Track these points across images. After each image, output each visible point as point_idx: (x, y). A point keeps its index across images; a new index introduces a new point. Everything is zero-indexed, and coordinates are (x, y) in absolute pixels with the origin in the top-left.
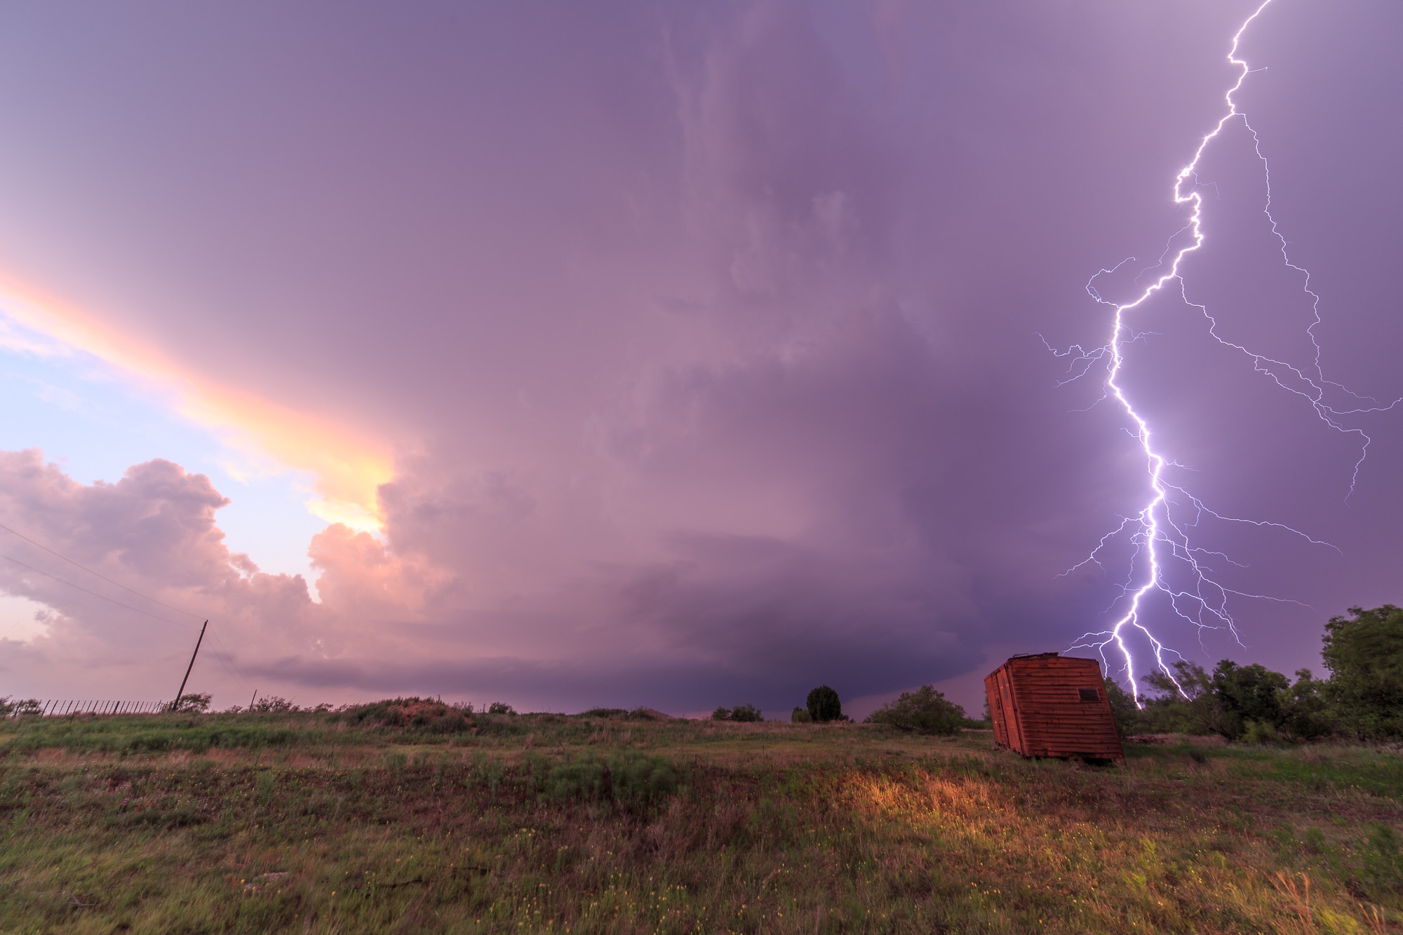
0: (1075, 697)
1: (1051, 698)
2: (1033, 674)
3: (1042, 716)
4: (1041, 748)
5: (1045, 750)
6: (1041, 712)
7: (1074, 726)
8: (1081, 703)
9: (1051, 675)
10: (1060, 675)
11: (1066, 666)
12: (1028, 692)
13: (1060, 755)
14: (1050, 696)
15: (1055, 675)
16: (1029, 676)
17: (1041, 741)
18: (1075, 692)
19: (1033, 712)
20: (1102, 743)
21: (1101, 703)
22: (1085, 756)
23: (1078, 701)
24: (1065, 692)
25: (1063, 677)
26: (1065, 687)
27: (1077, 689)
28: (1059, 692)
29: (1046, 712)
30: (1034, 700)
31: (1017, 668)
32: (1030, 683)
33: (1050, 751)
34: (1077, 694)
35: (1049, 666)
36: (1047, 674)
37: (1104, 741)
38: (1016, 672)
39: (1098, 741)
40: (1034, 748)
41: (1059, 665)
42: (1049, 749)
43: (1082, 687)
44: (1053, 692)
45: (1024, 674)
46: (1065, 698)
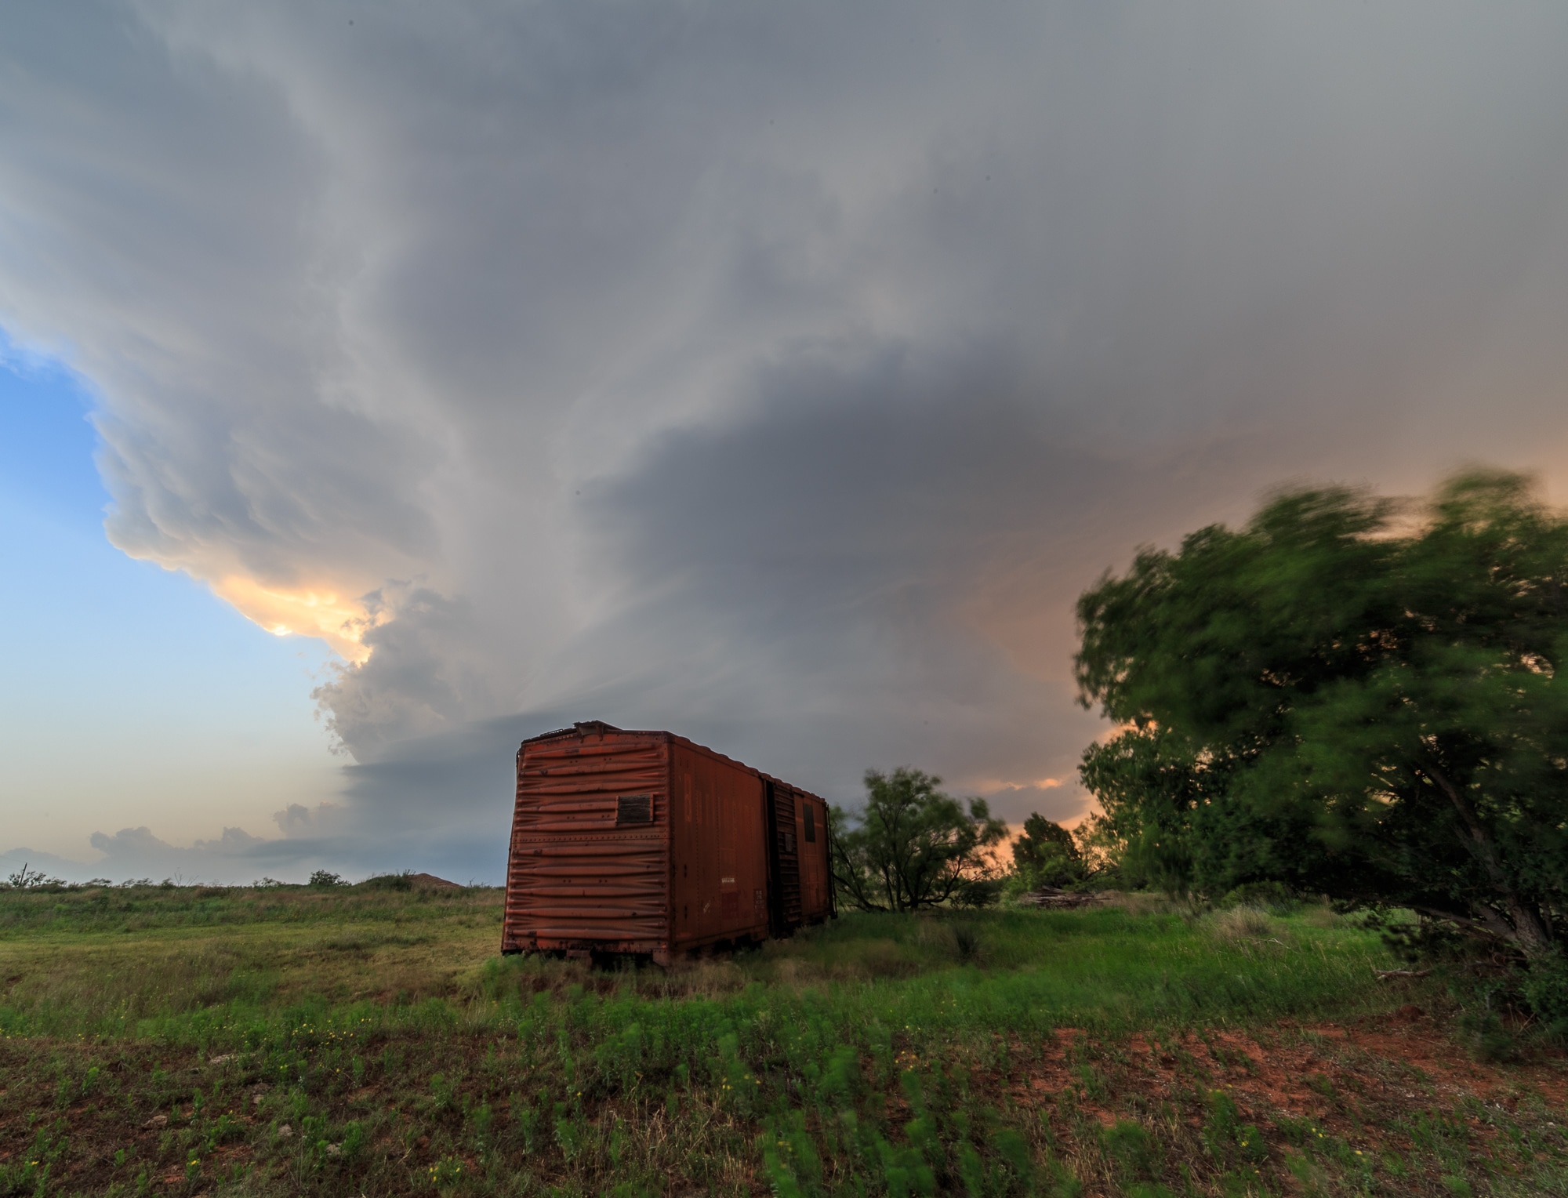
0: (610, 816)
1: (575, 820)
2: (551, 771)
4: (526, 932)
5: (533, 935)
6: (546, 851)
7: (596, 881)
8: (617, 829)
9: (581, 770)
10: (596, 769)
11: (609, 749)
12: (534, 809)
13: (556, 945)
14: (571, 816)
15: (586, 769)
16: (545, 775)
17: (530, 915)
18: (611, 805)
19: (531, 851)
20: (634, 917)
21: (653, 826)
22: (595, 949)
23: (612, 824)
24: (595, 805)
25: (599, 773)
26: (600, 796)
27: (617, 797)
28: (585, 806)
29: (553, 851)
30: (540, 827)
31: (532, 758)
32: (542, 790)
33: (541, 938)
34: (613, 810)
35: (582, 751)
36: (573, 769)
37: (639, 913)
38: (527, 767)
39: (628, 913)
40: (516, 931)
41: (600, 750)
42: (540, 932)
43: (624, 795)
44: (575, 807)
45: (538, 772)
46: (593, 820)
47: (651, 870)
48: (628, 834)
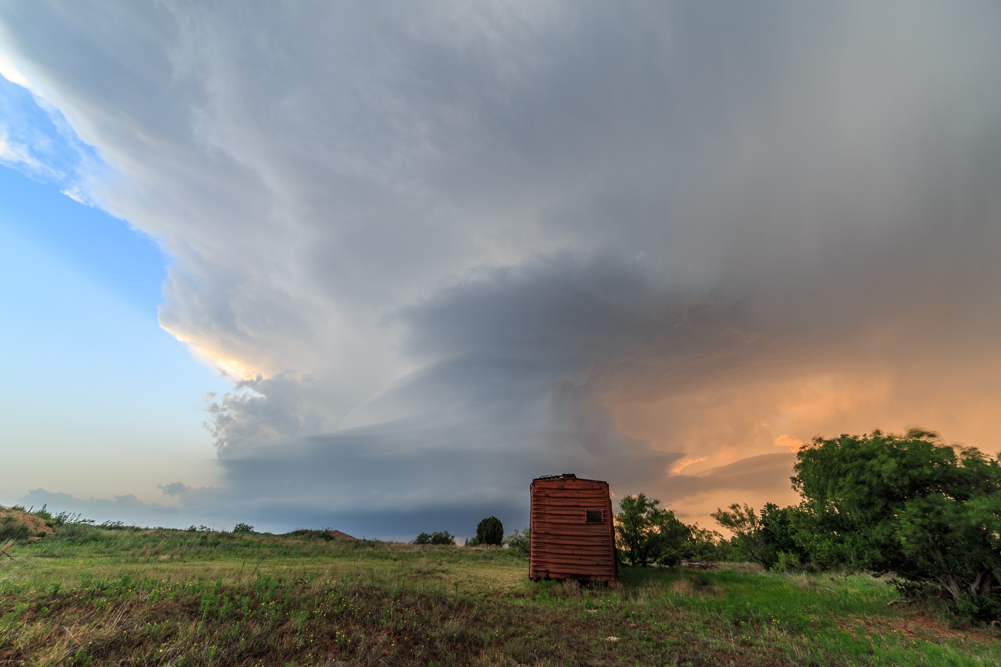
0: (583, 518)
1: (563, 519)
2: (550, 495)
3: (551, 537)
4: (544, 569)
5: (547, 571)
6: (551, 532)
7: (577, 547)
8: (586, 524)
9: (566, 496)
10: (573, 496)
11: (580, 487)
12: (543, 512)
13: (559, 576)
14: (562, 517)
15: (569, 495)
16: (547, 496)
17: (545, 562)
18: (583, 513)
19: (543, 532)
20: (598, 565)
21: (604, 524)
22: (581, 579)
23: (584, 522)
24: (574, 513)
25: (575, 498)
26: (576, 508)
27: (585, 510)
28: (569, 513)
29: (555, 532)
30: (547, 520)
31: (540, 488)
32: (547, 503)
33: (552, 573)
34: (584, 515)
35: (566, 487)
36: (562, 495)
37: (600, 563)
38: (537, 492)
39: (595, 563)
40: (538, 569)
41: (575, 487)
42: (551, 570)
43: (589, 509)
44: (565, 513)
45: (543, 495)
46: (574, 519)
47: (604, 544)
48: (591, 527)
